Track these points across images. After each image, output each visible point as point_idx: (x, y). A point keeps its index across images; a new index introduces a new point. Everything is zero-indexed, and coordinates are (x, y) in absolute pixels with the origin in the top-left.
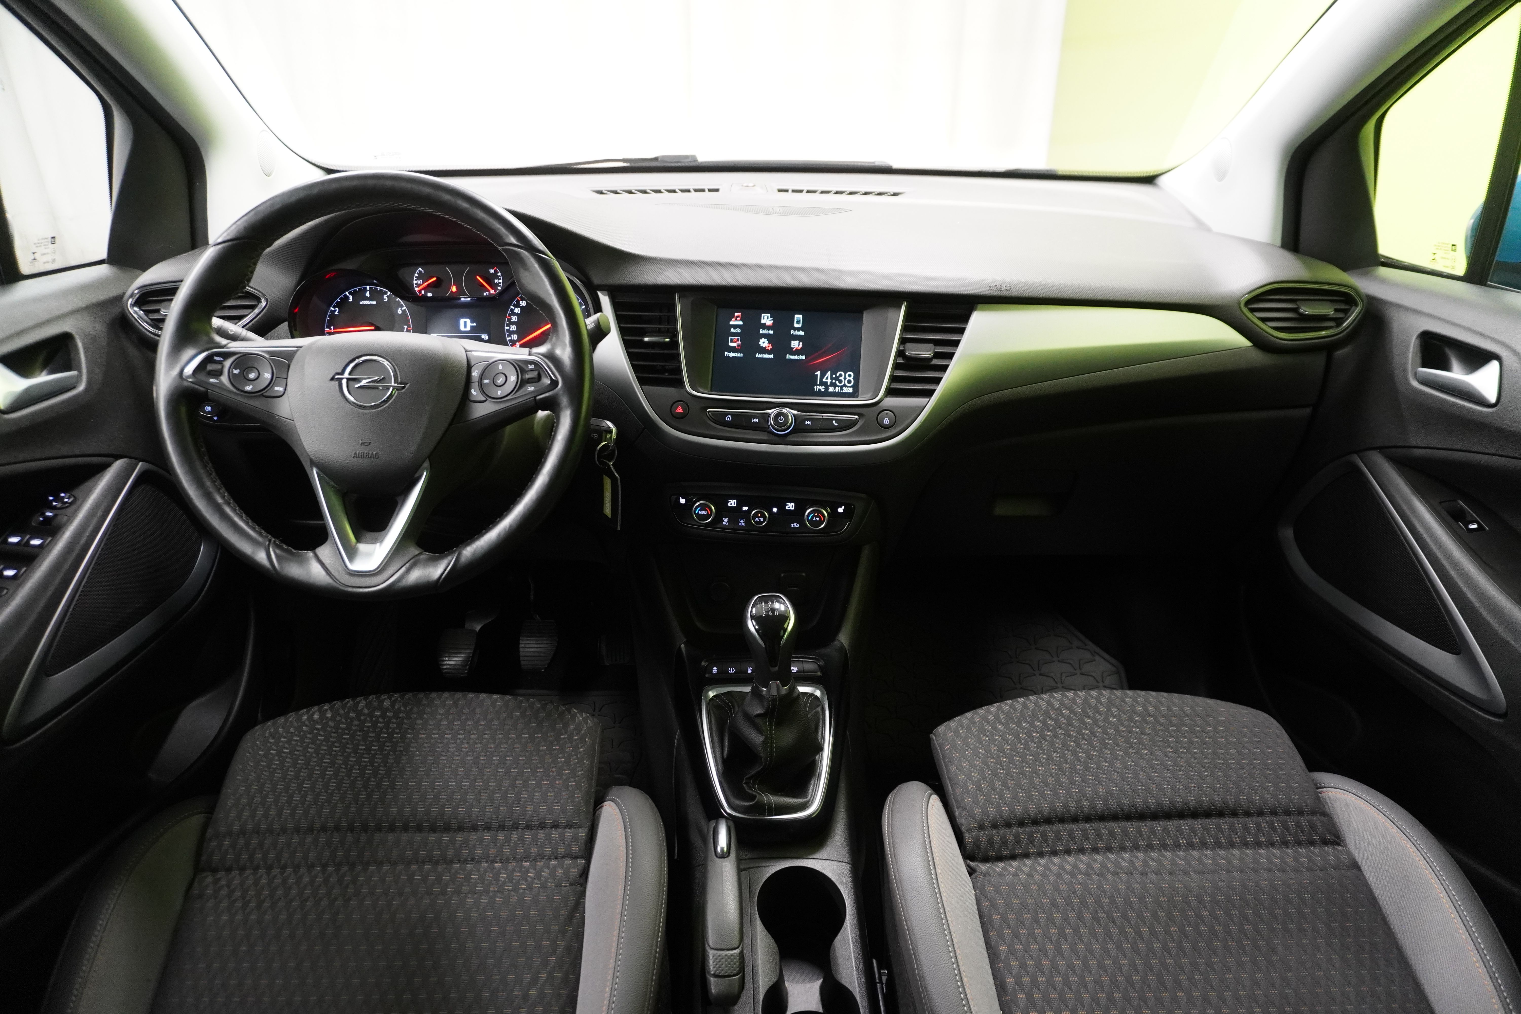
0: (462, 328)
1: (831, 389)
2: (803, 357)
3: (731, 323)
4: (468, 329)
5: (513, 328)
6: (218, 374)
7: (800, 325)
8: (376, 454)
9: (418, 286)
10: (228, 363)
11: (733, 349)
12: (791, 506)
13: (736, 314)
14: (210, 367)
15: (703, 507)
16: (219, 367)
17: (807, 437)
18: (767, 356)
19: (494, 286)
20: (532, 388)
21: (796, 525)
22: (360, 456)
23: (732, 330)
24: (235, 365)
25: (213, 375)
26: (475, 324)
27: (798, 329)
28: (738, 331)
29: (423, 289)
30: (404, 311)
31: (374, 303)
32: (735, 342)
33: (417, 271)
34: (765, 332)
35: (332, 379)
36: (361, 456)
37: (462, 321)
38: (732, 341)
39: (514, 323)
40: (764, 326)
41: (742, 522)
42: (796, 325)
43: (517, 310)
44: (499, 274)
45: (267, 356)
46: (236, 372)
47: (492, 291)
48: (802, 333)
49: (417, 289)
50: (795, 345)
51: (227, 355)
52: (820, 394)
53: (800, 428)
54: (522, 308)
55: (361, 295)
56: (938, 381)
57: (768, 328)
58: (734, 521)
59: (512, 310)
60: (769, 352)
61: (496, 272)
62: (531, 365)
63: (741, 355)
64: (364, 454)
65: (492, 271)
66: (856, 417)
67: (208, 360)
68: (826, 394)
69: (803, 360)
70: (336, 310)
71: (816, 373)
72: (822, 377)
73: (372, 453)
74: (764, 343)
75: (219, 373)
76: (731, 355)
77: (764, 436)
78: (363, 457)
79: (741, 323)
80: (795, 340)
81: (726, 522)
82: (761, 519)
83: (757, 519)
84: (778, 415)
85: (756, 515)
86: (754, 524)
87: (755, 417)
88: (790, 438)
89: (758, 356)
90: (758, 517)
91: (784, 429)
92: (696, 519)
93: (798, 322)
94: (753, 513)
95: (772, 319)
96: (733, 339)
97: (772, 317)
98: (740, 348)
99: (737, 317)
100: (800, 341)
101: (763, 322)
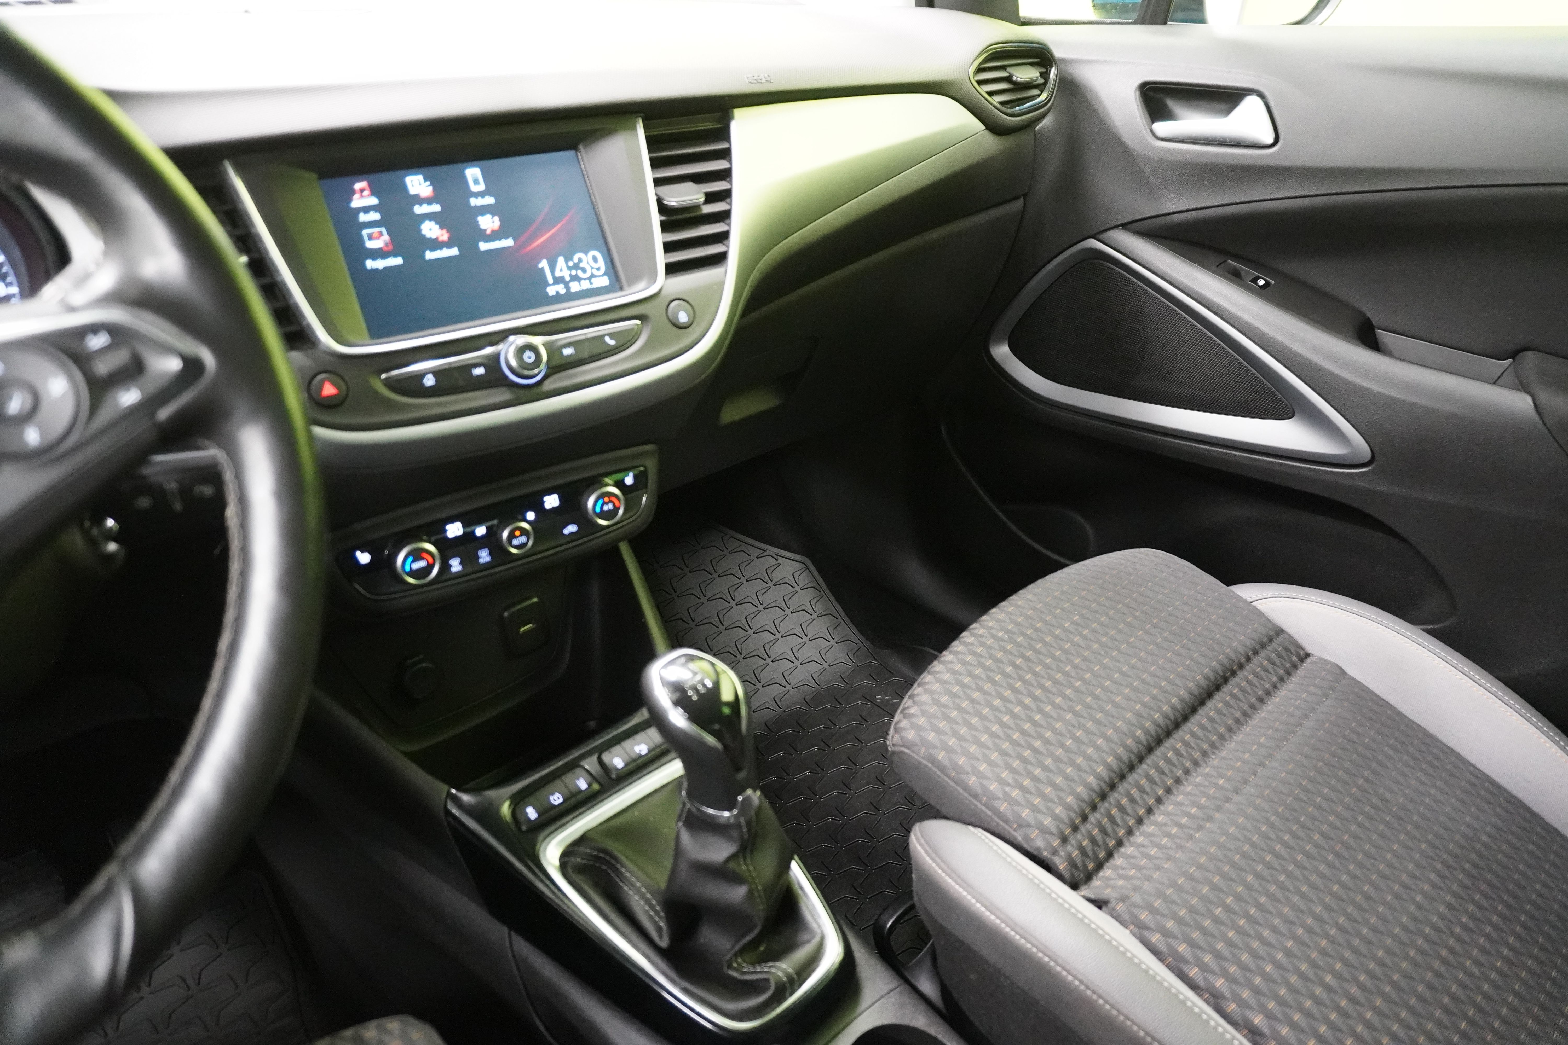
1: (575, 287)
2: (509, 242)
7: (481, 187)
11: (377, 254)
12: (551, 501)
13: (358, 186)
15: (417, 555)
17: (576, 375)
18: (445, 253)
21: (571, 529)
23: (363, 218)
27: (481, 194)
28: (375, 216)
32: (378, 238)
34: (425, 209)
40: (420, 200)
41: (484, 556)
42: (474, 188)
48: (490, 200)
50: (488, 223)
52: (559, 299)
53: (558, 366)
56: (723, 237)
57: (429, 201)
58: (469, 559)
60: (448, 245)
63: (398, 261)
66: (638, 322)
68: (570, 297)
69: (509, 248)
71: (540, 266)
72: (553, 270)
74: (431, 230)
76: (380, 264)
77: (505, 395)
79: (374, 201)
80: (483, 214)
81: (456, 565)
82: (523, 539)
83: (515, 542)
84: (521, 350)
85: (511, 536)
86: (514, 551)
87: (476, 365)
88: (549, 385)
89: (430, 255)
90: (516, 537)
91: (536, 371)
92: (411, 580)
93: (476, 182)
94: (505, 534)
95: (428, 183)
96: (370, 233)
97: (425, 180)
98: (391, 247)
99: (362, 190)
100: (493, 215)
101: (412, 191)
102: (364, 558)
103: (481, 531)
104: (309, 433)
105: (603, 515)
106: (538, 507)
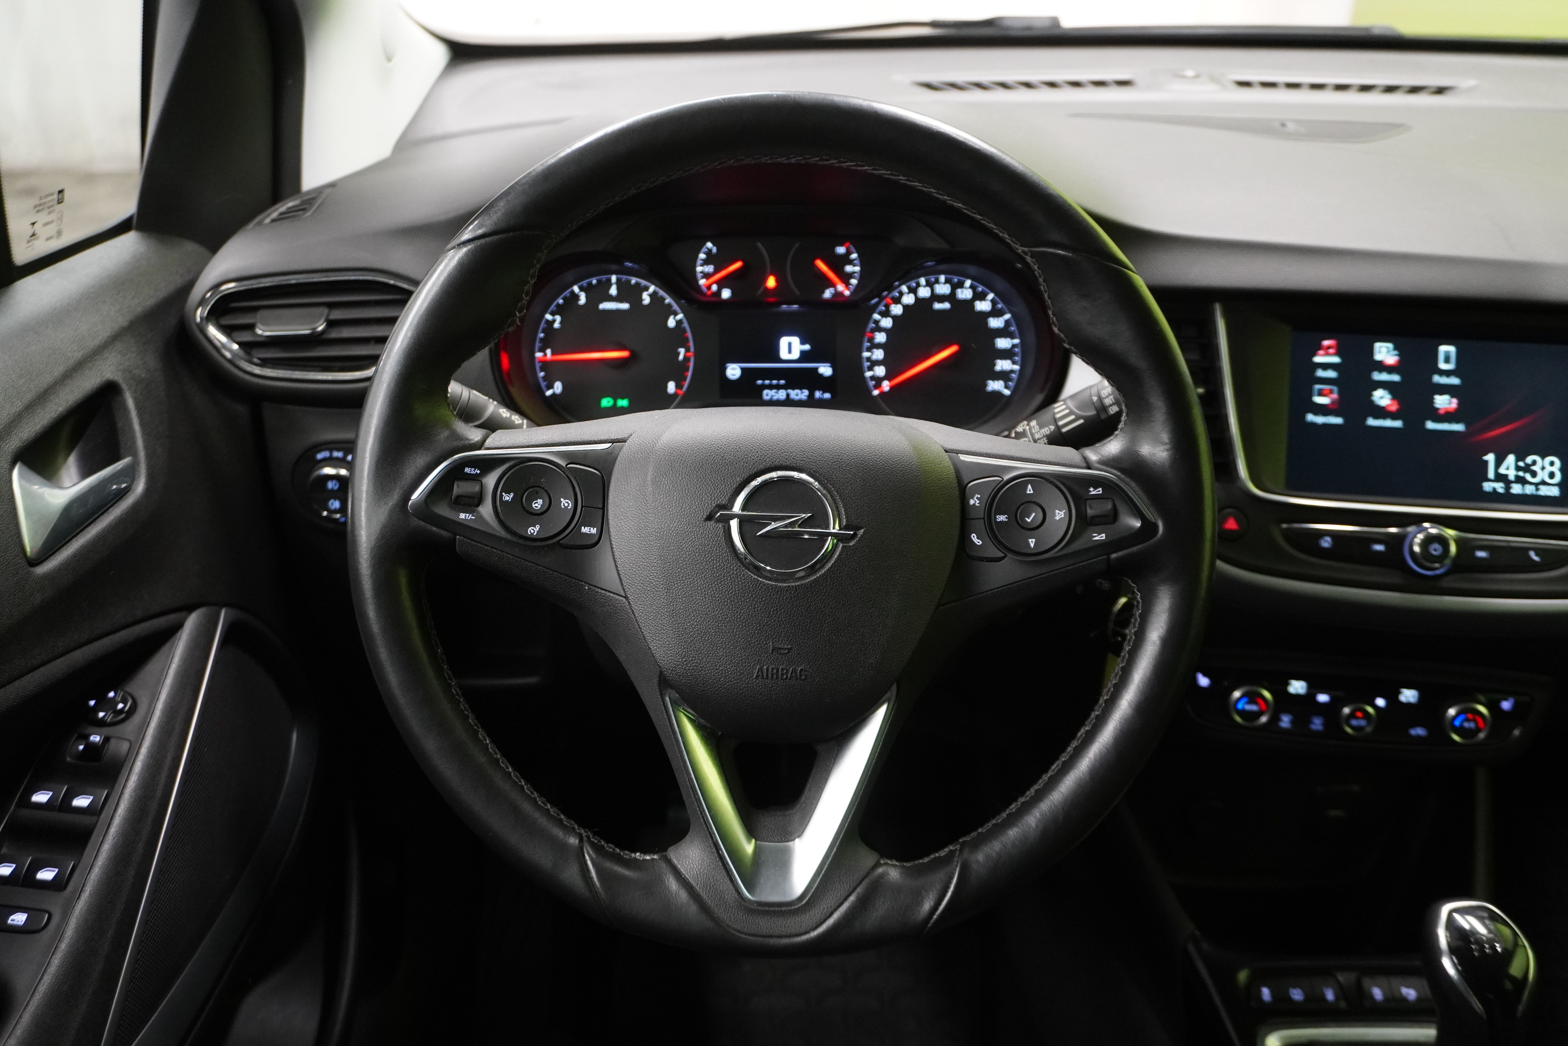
0: (784, 354)
1: (1517, 489)
2: (1459, 427)
3: (1318, 359)
4: (795, 355)
5: (879, 354)
6: (473, 502)
7: (1450, 367)
8: (801, 670)
9: (707, 276)
10: (490, 481)
11: (1322, 409)
12: (1408, 695)
13: (1326, 343)
14: (460, 488)
15: (1252, 697)
16: (475, 488)
17: (1482, 581)
18: (1388, 423)
19: (845, 278)
20: (1103, 537)
21: (1420, 732)
22: (770, 676)
23: (1320, 373)
24: (506, 485)
25: (464, 505)
26: (807, 347)
27: (1447, 373)
28: (1331, 374)
29: (716, 282)
30: (679, 323)
31: (625, 306)
32: (1327, 396)
33: (704, 249)
34: (1384, 377)
35: (709, 518)
36: (772, 674)
37: (784, 341)
38: (1321, 393)
39: (879, 346)
40: (1381, 367)
41: (1317, 724)
42: (1443, 366)
43: (887, 323)
44: (854, 256)
45: (563, 463)
46: (508, 497)
47: (841, 287)
48: (1455, 381)
49: (702, 282)
50: (1443, 402)
51: (487, 464)
52: (1494, 498)
54: (895, 318)
55: (599, 293)
57: (1390, 369)
58: (1302, 721)
59: (877, 322)
60: (1393, 416)
61: (849, 253)
62: (1095, 488)
63: (1338, 420)
64: (778, 671)
65: (841, 250)
67: (454, 474)
68: (1508, 499)
69: (1458, 431)
70: (554, 321)
71: (1485, 458)
72: (1497, 467)
73: (794, 671)
74: (1382, 398)
75: (478, 499)
76: (1320, 420)
77: (1396, 578)
78: (775, 676)
79: (1336, 360)
80: (1441, 394)
81: (1286, 721)
82: (1363, 723)
83: (1354, 722)
84: (1430, 540)
85: (1352, 715)
86: (1349, 730)
87: (1379, 542)
88: (1446, 583)
89: (1371, 422)
90: (1356, 718)
91: (1437, 565)
92: (1238, 719)
93: (1447, 360)
94: (1346, 710)
95: (1396, 352)
96: (1321, 389)
97: (1395, 349)
98: (1335, 407)
99: (1329, 347)
100: (1453, 396)
101: (1378, 357)
102: (1203, 681)
103: (1323, 698)
104: (1212, 565)
105: (1460, 731)
106: (1392, 697)
